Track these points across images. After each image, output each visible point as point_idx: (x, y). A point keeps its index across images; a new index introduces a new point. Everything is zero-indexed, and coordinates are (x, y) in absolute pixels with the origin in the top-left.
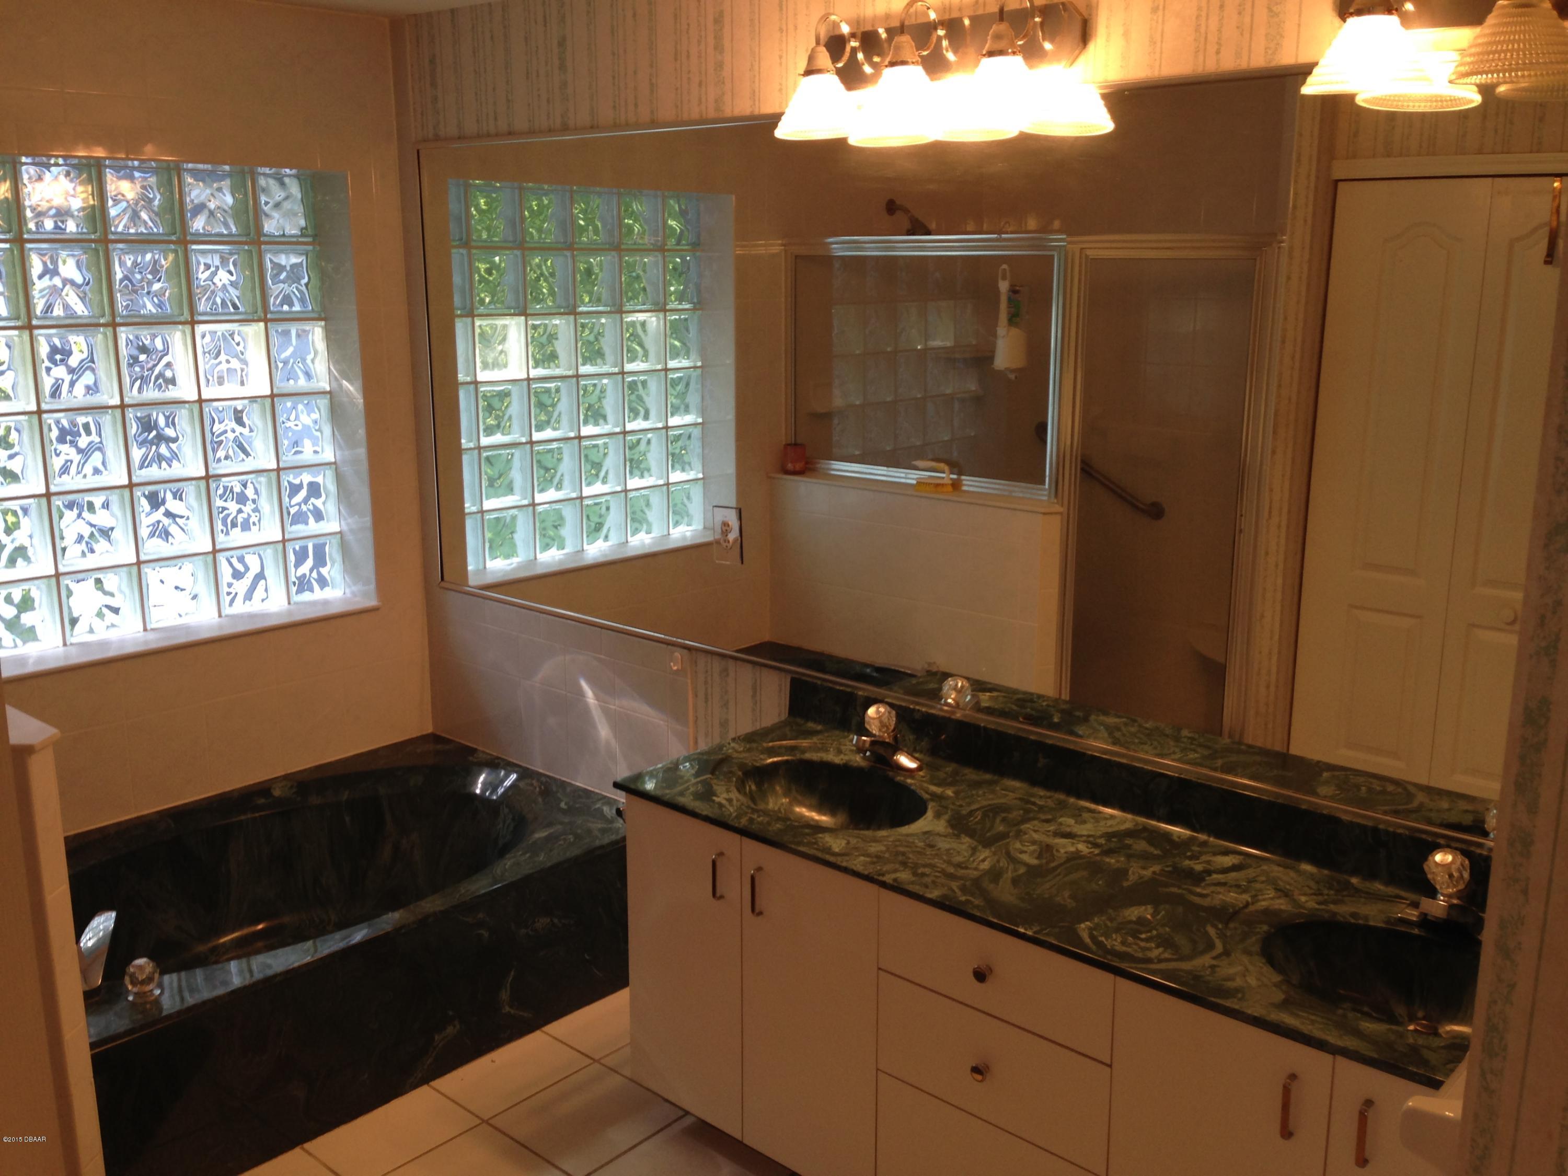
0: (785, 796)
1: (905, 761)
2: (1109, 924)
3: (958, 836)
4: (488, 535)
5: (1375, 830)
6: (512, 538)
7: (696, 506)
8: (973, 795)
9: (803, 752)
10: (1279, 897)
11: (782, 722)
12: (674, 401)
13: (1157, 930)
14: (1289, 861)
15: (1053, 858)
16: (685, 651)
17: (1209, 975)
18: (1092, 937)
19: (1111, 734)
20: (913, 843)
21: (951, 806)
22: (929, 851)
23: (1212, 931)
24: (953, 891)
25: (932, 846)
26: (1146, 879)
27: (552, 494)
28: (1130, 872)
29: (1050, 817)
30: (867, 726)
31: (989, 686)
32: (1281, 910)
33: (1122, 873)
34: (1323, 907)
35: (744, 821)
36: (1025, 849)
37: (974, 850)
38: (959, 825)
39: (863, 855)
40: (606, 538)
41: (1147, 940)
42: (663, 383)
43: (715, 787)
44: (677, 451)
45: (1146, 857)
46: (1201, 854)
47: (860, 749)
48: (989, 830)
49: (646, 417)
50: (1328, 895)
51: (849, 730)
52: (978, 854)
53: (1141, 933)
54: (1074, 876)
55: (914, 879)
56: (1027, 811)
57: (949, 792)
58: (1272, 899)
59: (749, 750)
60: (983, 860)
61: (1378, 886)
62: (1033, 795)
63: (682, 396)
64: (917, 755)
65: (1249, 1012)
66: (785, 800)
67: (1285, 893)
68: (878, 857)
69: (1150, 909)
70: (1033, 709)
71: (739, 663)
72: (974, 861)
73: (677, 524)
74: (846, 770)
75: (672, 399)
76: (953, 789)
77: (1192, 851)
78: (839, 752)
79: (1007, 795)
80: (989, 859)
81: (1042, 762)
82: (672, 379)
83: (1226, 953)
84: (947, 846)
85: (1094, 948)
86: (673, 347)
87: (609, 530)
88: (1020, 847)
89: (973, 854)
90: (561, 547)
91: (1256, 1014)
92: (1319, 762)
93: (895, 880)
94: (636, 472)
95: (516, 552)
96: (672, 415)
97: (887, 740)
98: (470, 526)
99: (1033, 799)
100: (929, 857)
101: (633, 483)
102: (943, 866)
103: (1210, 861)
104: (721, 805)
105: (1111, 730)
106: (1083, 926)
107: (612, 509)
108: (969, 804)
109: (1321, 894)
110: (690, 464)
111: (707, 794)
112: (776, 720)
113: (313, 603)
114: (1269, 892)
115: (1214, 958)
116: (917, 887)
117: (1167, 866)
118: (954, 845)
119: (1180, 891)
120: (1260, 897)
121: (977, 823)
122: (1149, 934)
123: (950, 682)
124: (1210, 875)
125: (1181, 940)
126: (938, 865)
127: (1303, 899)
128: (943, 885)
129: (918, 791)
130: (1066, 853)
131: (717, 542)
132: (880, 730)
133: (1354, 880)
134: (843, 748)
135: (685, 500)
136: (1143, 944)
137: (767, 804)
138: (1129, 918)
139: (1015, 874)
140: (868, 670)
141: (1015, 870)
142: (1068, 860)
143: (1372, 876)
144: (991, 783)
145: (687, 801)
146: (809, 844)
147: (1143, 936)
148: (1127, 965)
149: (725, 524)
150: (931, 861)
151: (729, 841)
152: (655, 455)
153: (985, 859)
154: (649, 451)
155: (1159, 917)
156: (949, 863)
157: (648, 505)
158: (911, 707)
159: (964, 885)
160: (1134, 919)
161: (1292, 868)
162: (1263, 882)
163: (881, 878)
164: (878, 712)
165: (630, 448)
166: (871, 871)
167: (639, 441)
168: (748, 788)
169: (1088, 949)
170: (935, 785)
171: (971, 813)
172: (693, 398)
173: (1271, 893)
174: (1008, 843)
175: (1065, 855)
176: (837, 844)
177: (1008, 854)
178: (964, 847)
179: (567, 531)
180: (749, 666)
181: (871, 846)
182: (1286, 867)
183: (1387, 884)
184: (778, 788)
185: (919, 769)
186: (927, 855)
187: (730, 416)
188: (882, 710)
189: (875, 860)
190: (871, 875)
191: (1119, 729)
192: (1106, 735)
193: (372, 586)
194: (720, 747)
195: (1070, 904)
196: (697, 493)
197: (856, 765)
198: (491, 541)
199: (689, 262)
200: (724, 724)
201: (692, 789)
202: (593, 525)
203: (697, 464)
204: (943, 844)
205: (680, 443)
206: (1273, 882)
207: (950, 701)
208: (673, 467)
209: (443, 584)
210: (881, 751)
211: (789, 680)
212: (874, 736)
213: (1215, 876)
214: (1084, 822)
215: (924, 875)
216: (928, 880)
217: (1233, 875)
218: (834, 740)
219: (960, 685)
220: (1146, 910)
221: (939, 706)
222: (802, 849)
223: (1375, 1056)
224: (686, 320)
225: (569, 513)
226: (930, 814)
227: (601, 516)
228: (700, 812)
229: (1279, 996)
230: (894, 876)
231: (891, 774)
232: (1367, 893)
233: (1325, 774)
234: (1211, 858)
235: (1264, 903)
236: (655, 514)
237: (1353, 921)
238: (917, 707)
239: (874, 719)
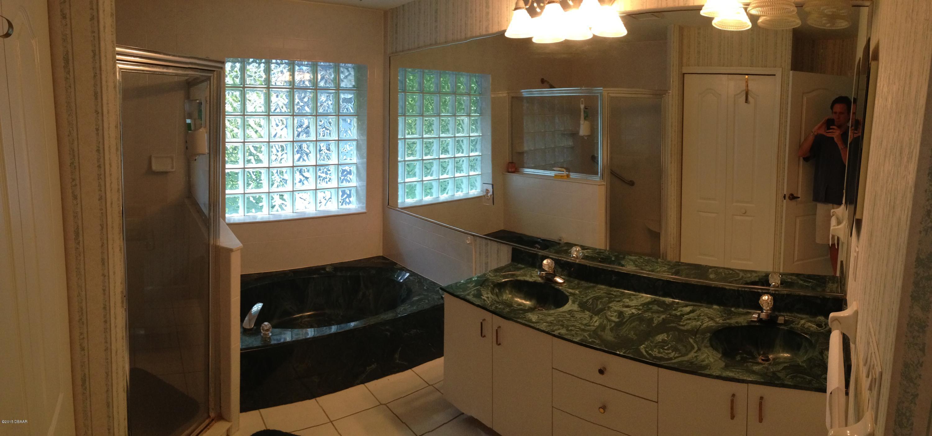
0: (510, 294)
1: (559, 280)
2: (651, 344)
3: (583, 311)
4: (407, 190)
5: (738, 291)
6: (414, 192)
7: (479, 184)
8: (587, 293)
9: (517, 277)
10: (710, 321)
11: (508, 264)
12: (472, 147)
13: (670, 344)
14: (709, 305)
15: (624, 317)
16: (472, 236)
17: (696, 361)
18: (647, 352)
19: (634, 263)
20: (565, 315)
21: (578, 298)
22: (572, 319)
23: (691, 341)
24: (586, 337)
25: (573, 317)
26: (660, 322)
27: (429, 178)
28: (654, 320)
29: (619, 299)
30: (543, 267)
31: (586, 247)
32: (712, 326)
33: (651, 320)
34: (725, 322)
35: (493, 307)
36: (612, 315)
37: (591, 318)
38: (583, 306)
39: (545, 322)
40: (447, 193)
41: (668, 349)
42: (468, 141)
43: (482, 292)
44: (472, 164)
45: (658, 312)
46: (678, 307)
47: (541, 277)
48: (596, 308)
49: (462, 153)
50: (725, 316)
51: (536, 268)
52: (593, 319)
53: (665, 347)
54: (634, 324)
55: (567, 332)
56: (610, 298)
57: (577, 292)
58: (707, 322)
59: (496, 276)
60: (596, 322)
61: (741, 310)
62: (611, 291)
63: (475, 146)
64: (562, 277)
65: (714, 374)
66: (510, 296)
67: (711, 319)
68: (551, 323)
69: (665, 335)
70: (603, 256)
71: (492, 241)
72: (592, 322)
73: (472, 189)
74: (535, 284)
75: (471, 146)
76: (578, 290)
77: (675, 307)
78: (531, 276)
79: (600, 292)
80: (598, 321)
81: (614, 278)
82: (472, 140)
83: (699, 349)
84: (580, 316)
85: (648, 356)
86: (472, 128)
87: (448, 190)
88: (611, 314)
89: (591, 319)
90: (432, 195)
91: (717, 375)
92: (706, 266)
93: (559, 333)
94: (459, 171)
95: (415, 197)
96: (471, 152)
97: (551, 273)
98: (400, 187)
99: (612, 293)
100: (573, 322)
101: (457, 175)
102: (580, 326)
103: (682, 310)
104: (484, 300)
105: (634, 262)
106: (642, 347)
107: (450, 184)
108: (586, 296)
109: (723, 317)
110: (477, 169)
111: (478, 295)
112: (507, 263)
113: (346, 209)
114: (706, 319)
115: (695, 352)
116: (569, 337)
117: (668, 315)
118: (583, 315)
119: (675, 325)
120: (704, 322)
121: (590, 305)
122: (668, 346)
123: (574, 249)
124: (684, 317)
125: (680, 347)
126: (577, 325)
127: (718, 320)
128: (581, 335)
129: (565, 292)
130: (628, 314)
131: (484, 196)
132: (549, 269)
133: (733, 309)
134: (533, 275)
135: (475, 182)
136: (666, 351)
137: (503, 297)
138: (659, 340)
139: (610, 327)
140: (539, 240)
141: (611, 325)
142: (630, 317)
143: (738, 306)
144: (593, 287)
145: (470, 297)
146: (522, 318)
147: (666, 348)
148: (663, 363)
149: (487, 190)
150: (574, 324)
151: (488, 316)
152: (465, 166)
153: (596, 321)
154: (463, 164)
155: (670, 338)
156: (582, 324)
157: (462, 182)
158: (560, 259)
159: (590, 334)
160: (661, 340)
161: (711, 308)
162: (703, 316)
163: (553, 333)
164: (548, 262)
165: (457, 163)
166: (549, 330)
167: (460, 160)
168: (495, 291)
169: (646, 358)
170: (572, 289)
171: (587, 301)
172: (478, 146)
173: (707, 320)
174: (605, 313)
175: (628, 316)
176: (533, 317)
177: (606, 317)
178: (587, 316)
179: (434, 190)
180: (495, 243)
181: (548, 318)
182: (709, 308)
183: (743, 308)
184: (507, 291)
185: (564, 283)
186: (572, 321)
187: (490, 153)
188: (549, 261)
189: (550, 324)
190: (549, 332)
191: (637, 261)
192: (632, 264)
193: (365, 205)
194: (485, 275)
195: (635, 338)
196: (479, 179)
197: (539, 282)
198: (407, 192)
199: (478, 99)
200: (487, 264)
201: (473, 292)
202: (443, 188)
203: (479, 169)
204: (578, 316)
205: (474, 162)
206: (706, 315)
207: (574, 255)
208: (471, 170)
209: (389, 206)
210: (550, 277)
211: (511, 248)
212: (546, 271)
213: (685, 316)
214: (633, 300)
215: (571, 330)
216: (573, 332)
217: (691, 315)
218: (529, 272)
219: (577, 249)
220: (664, 336)
221: (570, 258)
222: (519, 320)
223: (762, 380)
224: (477, 119)
225: (435, 184)
226: (570, 302)
227: (446, 185)
228: (475, 303)
229: (723, 364)
230: (559, 331)
231: (553, 285)
232: (738, 313)
233: (710, 270)
234: (681, 309)
235: (706, 324)
236: (464, 186)
237: (737, 325)
238: (562, 259)
239: (546, 265)
